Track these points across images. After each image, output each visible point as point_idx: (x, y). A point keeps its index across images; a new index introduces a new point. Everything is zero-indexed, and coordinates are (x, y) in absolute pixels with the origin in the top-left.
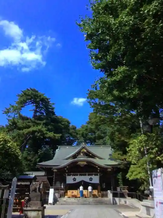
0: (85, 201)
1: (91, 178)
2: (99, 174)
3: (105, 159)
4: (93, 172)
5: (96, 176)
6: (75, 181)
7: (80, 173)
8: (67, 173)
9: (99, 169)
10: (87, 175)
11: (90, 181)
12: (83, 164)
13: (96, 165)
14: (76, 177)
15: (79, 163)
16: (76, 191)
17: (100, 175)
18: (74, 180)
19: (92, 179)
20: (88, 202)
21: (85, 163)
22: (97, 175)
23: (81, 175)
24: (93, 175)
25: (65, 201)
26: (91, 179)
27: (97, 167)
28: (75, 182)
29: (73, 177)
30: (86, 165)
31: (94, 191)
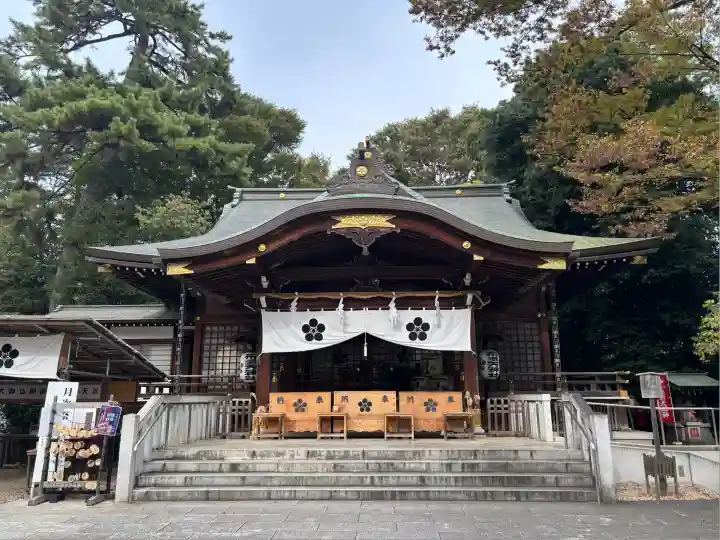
0: (390, 468)
1: (418, 321)
2: (470, 297)
5: (454, 312)
6: (319, 338)
8: (263, 291)
9: (476, 258)
11: (412, 337)
12: (373, 230)
14: (322, 317)
15: (346, 223)
16: (326, 396)
18: (313, 330)
19: (426, 327)
20: (414, 478)
21: (382, 222)
22: (460, 304)
23: (350, 304)
24: (435, 306)
25: (234, 468)
26: (418, 329)
27: (466, 245)
28: (314, 345)
29: (307, 317)
30: (391, 235)
31: (440, 397)
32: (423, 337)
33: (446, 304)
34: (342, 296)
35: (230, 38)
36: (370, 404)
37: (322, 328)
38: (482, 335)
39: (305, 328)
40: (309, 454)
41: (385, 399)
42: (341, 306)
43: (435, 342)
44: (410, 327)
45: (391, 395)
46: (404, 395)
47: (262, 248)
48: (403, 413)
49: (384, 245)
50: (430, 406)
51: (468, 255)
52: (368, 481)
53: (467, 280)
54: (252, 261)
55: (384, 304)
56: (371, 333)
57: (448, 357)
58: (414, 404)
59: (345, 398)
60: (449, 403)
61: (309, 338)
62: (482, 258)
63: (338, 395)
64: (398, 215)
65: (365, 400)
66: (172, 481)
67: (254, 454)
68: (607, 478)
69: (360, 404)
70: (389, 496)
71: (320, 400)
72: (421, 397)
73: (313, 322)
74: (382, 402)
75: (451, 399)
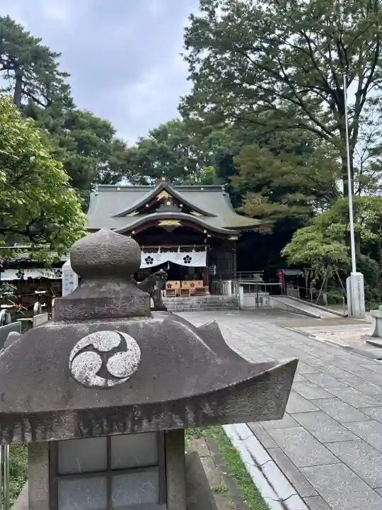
0: (182, 304)
1: (188, 256)
2: (206, 248)
3: (215, 216)
5: (200, 253)
6: (151, 263)
7: (163, 247)
9: (209, 236)
10: (179, 250)
11: (186, 262)
12: (173, 226)
13: (204, 229)
14: (152, 255)
15: (163, 223)
17: (208, 249)
18: (149, 260)
19: (190, 259)
20: (189, 306)
21: (177, 223)
22: (203, 250)
23: (164, 250)
24: (193, 251)
26: (187, 259)
27: (205, 232)
28: (150, 266)
29: (147, 255)
30: (180, 227)
31: (196, 282)
32: (189, 262)
33: (197, 250)
34: (159, 247)
35: (69, 75)
36: (171, 285)
37: (152, 259)
38: (210, 260)
39: (146, 259)
42: (159, 251)
43: (193, 264)
44: (184, 259)
45: (178, 282)
46: (183, 282)
47: (133, 232)
48: (183, 288)
49: (176, 230)
50: (192, 285)
51: (206, 235)
53: (205, 241)
54: (130, 237)
55: (176, 250)
56: (171, 261)
57: (197, 269)
58: (187, 285)
60: (199, 284)
64: (183, 220)
68: (242, 303)
72: (189, 283)
73: (149, 257)
74: (175, 284)
75: (199, 283)
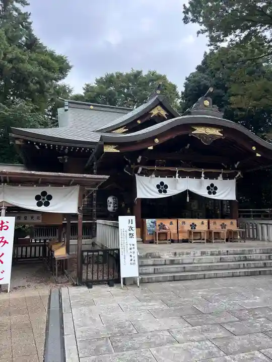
1: (212, 185)
4: (220, 167)
5: (228, 181)
6: (165, 192)
7: (183, 169)
9: (258, 155)
10: (203, 175)
13: (253, 144)
14: (166, 181)
15: (199, 131)
16: (174, 221)
18: (162, 187)
19: (216, 188)
23: (183, 175)
26: (212, 189)
27: (254, 148)
28: (162, 195)
29: (158, 180)
31: (227, 222)
32: (214, 193)
34: (177, 169)
36: (196, 225)
37: (166, 187)
39: (158, 186)
40: (203, 253)
41: (203, 223)
43: (219, 196)
44: (208, 188)
45: (205, 221)
46: (212, 221)
47: (157, 141)
48: (212, 230)
50: (223, 226)
51: (254, 153)
52: (242, 266)
53: (236, 165)
54: (151, 148)
56: (190, 190)
58: (216, 225)
59: (184, 223)
60: (231, 225)
61: (160, 191)
62: (260, 156)
63: (181, 221)
64: (224, 129)
65: (193, 224)
66: (147, 271)
67: (175, 254)
69: (191, 225)
70: (258, 273)
71: (171, 223)
72: (219, 222)
73: (162, 183)
74: (201, 225)
75: (232, 223)
